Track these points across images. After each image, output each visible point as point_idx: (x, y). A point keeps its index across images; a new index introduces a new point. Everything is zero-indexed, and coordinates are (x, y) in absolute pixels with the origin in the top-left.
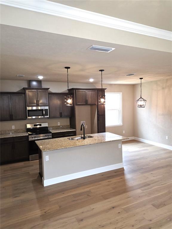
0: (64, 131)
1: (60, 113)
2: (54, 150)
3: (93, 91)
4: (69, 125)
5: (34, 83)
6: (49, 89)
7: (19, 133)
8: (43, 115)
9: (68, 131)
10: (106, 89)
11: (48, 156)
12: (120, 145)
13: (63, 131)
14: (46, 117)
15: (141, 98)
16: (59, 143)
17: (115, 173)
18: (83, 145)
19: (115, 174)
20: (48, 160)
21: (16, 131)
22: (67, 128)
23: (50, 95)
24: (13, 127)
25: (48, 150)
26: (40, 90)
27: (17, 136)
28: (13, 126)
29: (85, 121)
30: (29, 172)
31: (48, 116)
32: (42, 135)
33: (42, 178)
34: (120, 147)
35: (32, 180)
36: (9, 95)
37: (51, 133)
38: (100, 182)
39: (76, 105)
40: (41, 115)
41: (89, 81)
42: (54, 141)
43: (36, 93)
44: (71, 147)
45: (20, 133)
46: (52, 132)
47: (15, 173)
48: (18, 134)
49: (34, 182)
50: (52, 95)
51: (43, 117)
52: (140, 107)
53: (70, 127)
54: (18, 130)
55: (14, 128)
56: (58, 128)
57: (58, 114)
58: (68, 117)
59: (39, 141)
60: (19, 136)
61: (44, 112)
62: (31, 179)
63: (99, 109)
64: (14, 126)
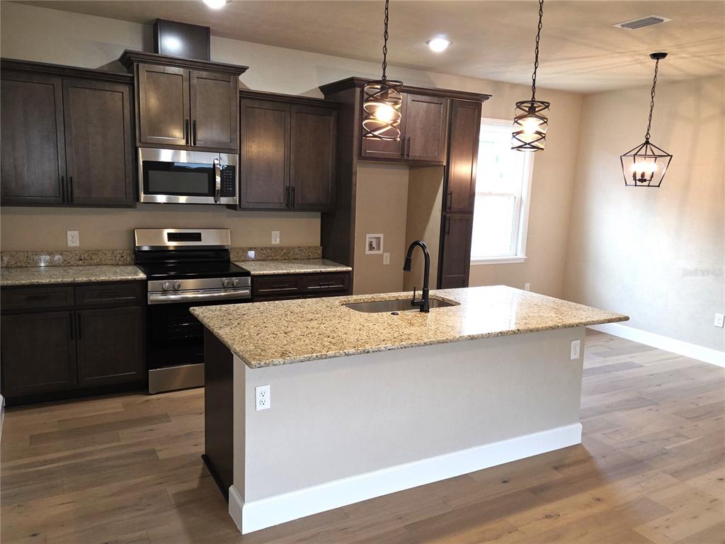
0: (302, 271)
1: (288, 189)
2: (309, 359)
3: (435, 99)
4: (316, 248)
5: (172, 44)
6: (242, 70)
7: (98, 265)
8: (212, 192)
9: (321, 273)
10: (486, 97)
11: (267, 389)
12: (576, 345)
13: (298, 271)
14: (224, 200)
15: (647, 143)
16: (314, 324)
17: (556, 468)
18: (439, 342)
19: (558, 476)
20: (268, 405)
21: (86, 258)
22: (308, 260)
23: (245, 102)
24: (73, 239)
25: (281, 360)
26: (204, 74)
27: (93, 279)
28: (70, 233)
29: (381, 236)
30: (153, 452)
31: (235, 200)
32: (190, 283)
33: (231, 489)
34: (577, 356)
35: (177, 495)
36: (57, 82)
37: (247, 274)
38: (512, 520)
39: (361, 157)
40: (207, 192)
41: (428, 51)
42: (282, 311)
43: (186, 84)
44: (389, 345)
45: (105, 268)
46: (252, 273)
47: (91, 453)
48: (97, 270)
49: (185, 503)
50: (257, 104)
51: (211, 200)
52: (638, 183)
53: (323, 257)
54: (96, 252)
55: (77, 244)
56: (268, 254)
57: (278, 195)
58: (318, 211)
59: (213, 307)
60: (103, 278)
61: (218, 179)
62: (172, 490)
63: (451, 184)
64: (76, 233)
